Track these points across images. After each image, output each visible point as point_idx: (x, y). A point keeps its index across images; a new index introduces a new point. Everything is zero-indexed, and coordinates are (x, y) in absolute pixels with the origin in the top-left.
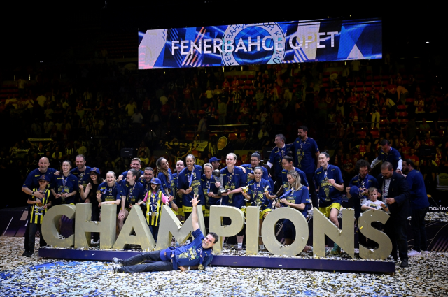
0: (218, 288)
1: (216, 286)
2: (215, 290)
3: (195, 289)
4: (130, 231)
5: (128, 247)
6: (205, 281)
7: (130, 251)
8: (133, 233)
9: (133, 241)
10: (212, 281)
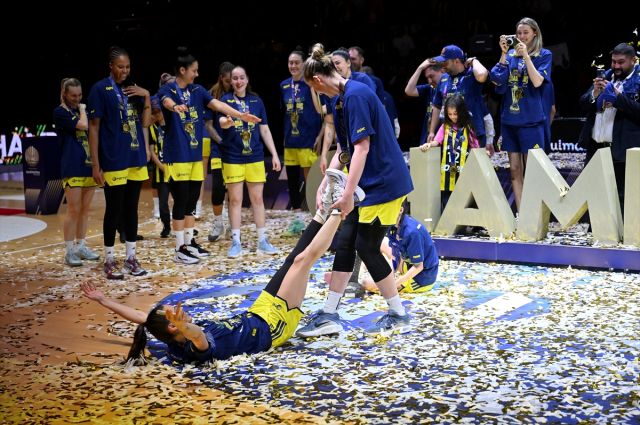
0: (627, 316)
1: (625, 311)
2: (621, 319)
3: (580, 316)
4: (466, 200)
5: (462, 231)
6: (605, 302)
7: (465, 239)
8: (473, 204)
9: (471, 219)
10: (620, 301)
